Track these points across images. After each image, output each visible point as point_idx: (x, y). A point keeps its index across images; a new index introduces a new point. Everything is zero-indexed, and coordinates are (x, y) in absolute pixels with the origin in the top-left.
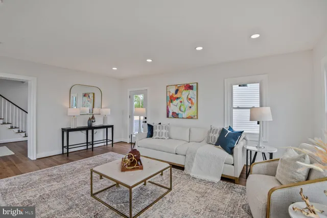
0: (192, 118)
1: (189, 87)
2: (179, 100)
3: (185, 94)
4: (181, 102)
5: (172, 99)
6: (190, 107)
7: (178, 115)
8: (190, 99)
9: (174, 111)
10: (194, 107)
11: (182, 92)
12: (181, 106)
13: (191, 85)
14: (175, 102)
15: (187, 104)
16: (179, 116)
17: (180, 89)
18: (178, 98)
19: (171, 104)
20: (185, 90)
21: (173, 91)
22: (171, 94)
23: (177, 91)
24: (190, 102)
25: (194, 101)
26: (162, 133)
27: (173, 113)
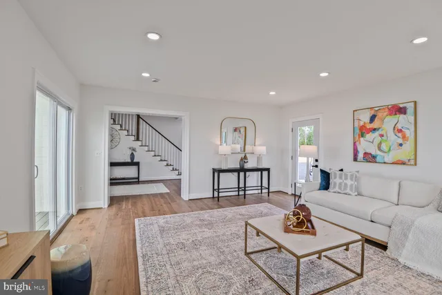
0: (403, 163)
1: (399, 110)
2: (377, 133)
3: (389, 122)
4: (382, 136)
5: (363, 131)
6: (401, 145)
7: (374, 157)
8: (400, 131)
9: (368, 151)
10: (409, 146)
11: (382, 120)
12: (380, 143)
13: (401, 106)
14: (369, 136)
15: (393, 138)
16: (378, 159)
17: (380, 115)
18: (375, 130)
19: (362, 139)
20: (391, 115)
21: (365, 118)
22: (362, 123)
23: (373, 119)
24: (400, 135)
25: (409, 133)
26: (346, 184)
27: (365, 154)
